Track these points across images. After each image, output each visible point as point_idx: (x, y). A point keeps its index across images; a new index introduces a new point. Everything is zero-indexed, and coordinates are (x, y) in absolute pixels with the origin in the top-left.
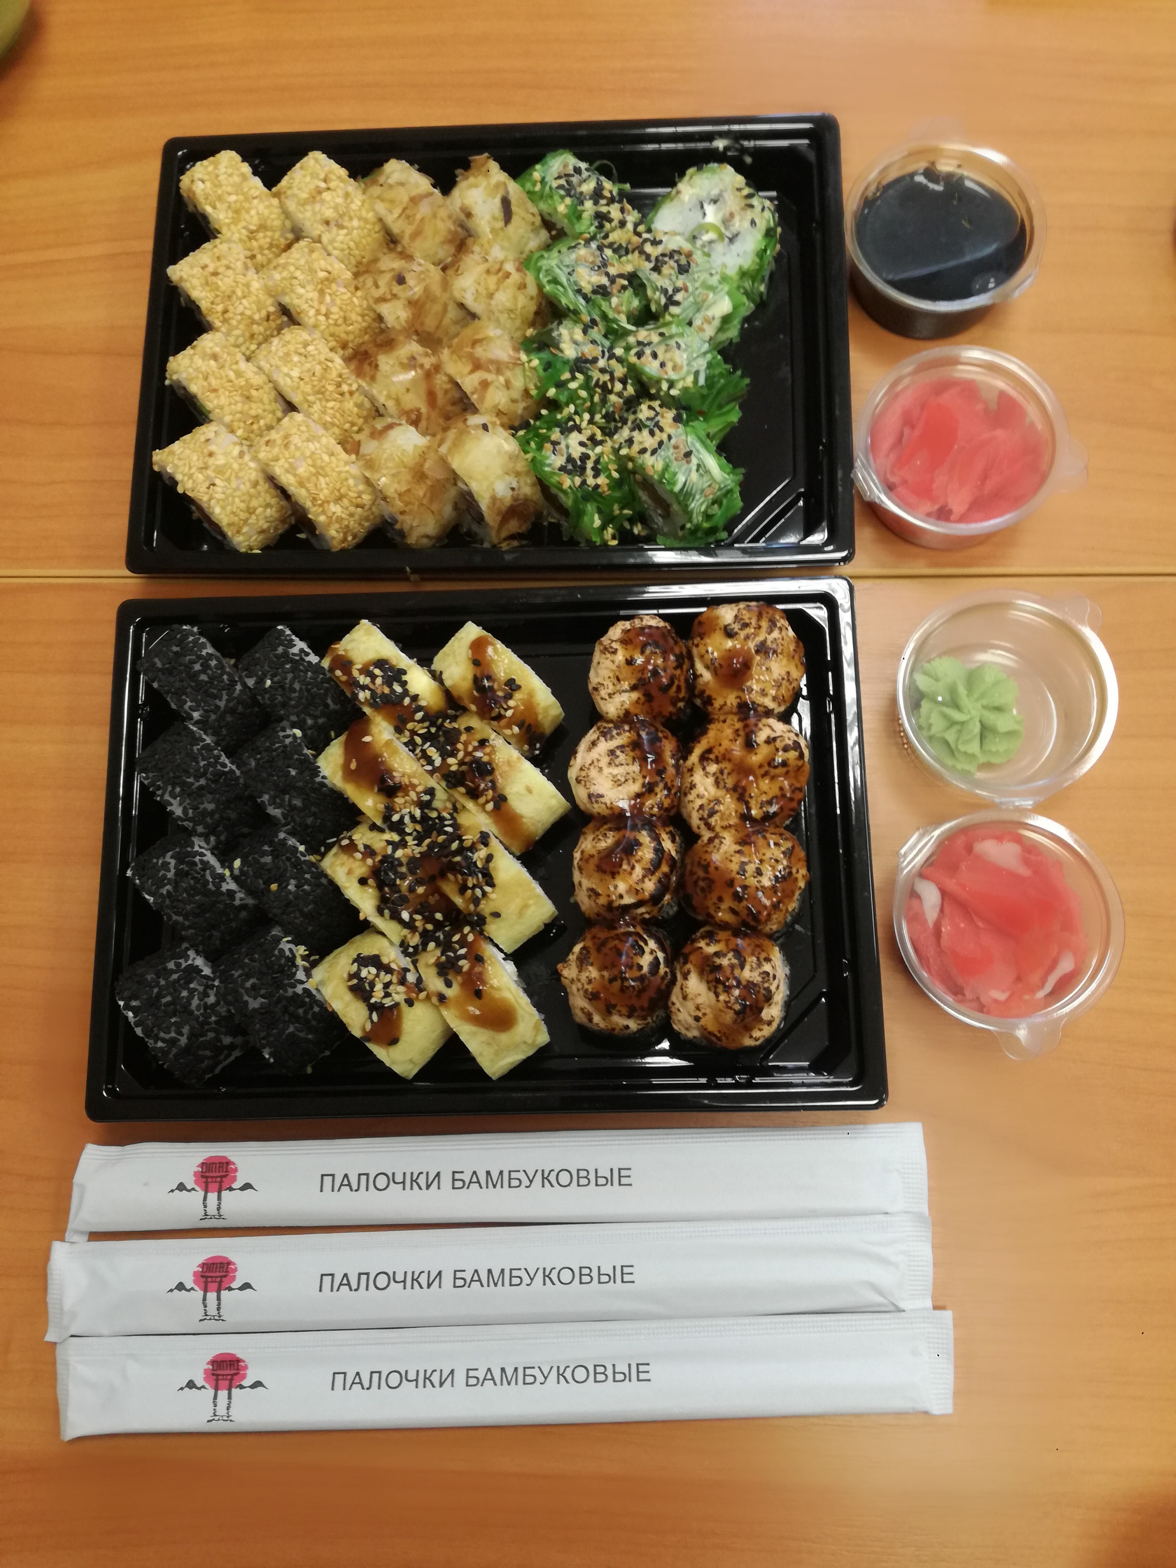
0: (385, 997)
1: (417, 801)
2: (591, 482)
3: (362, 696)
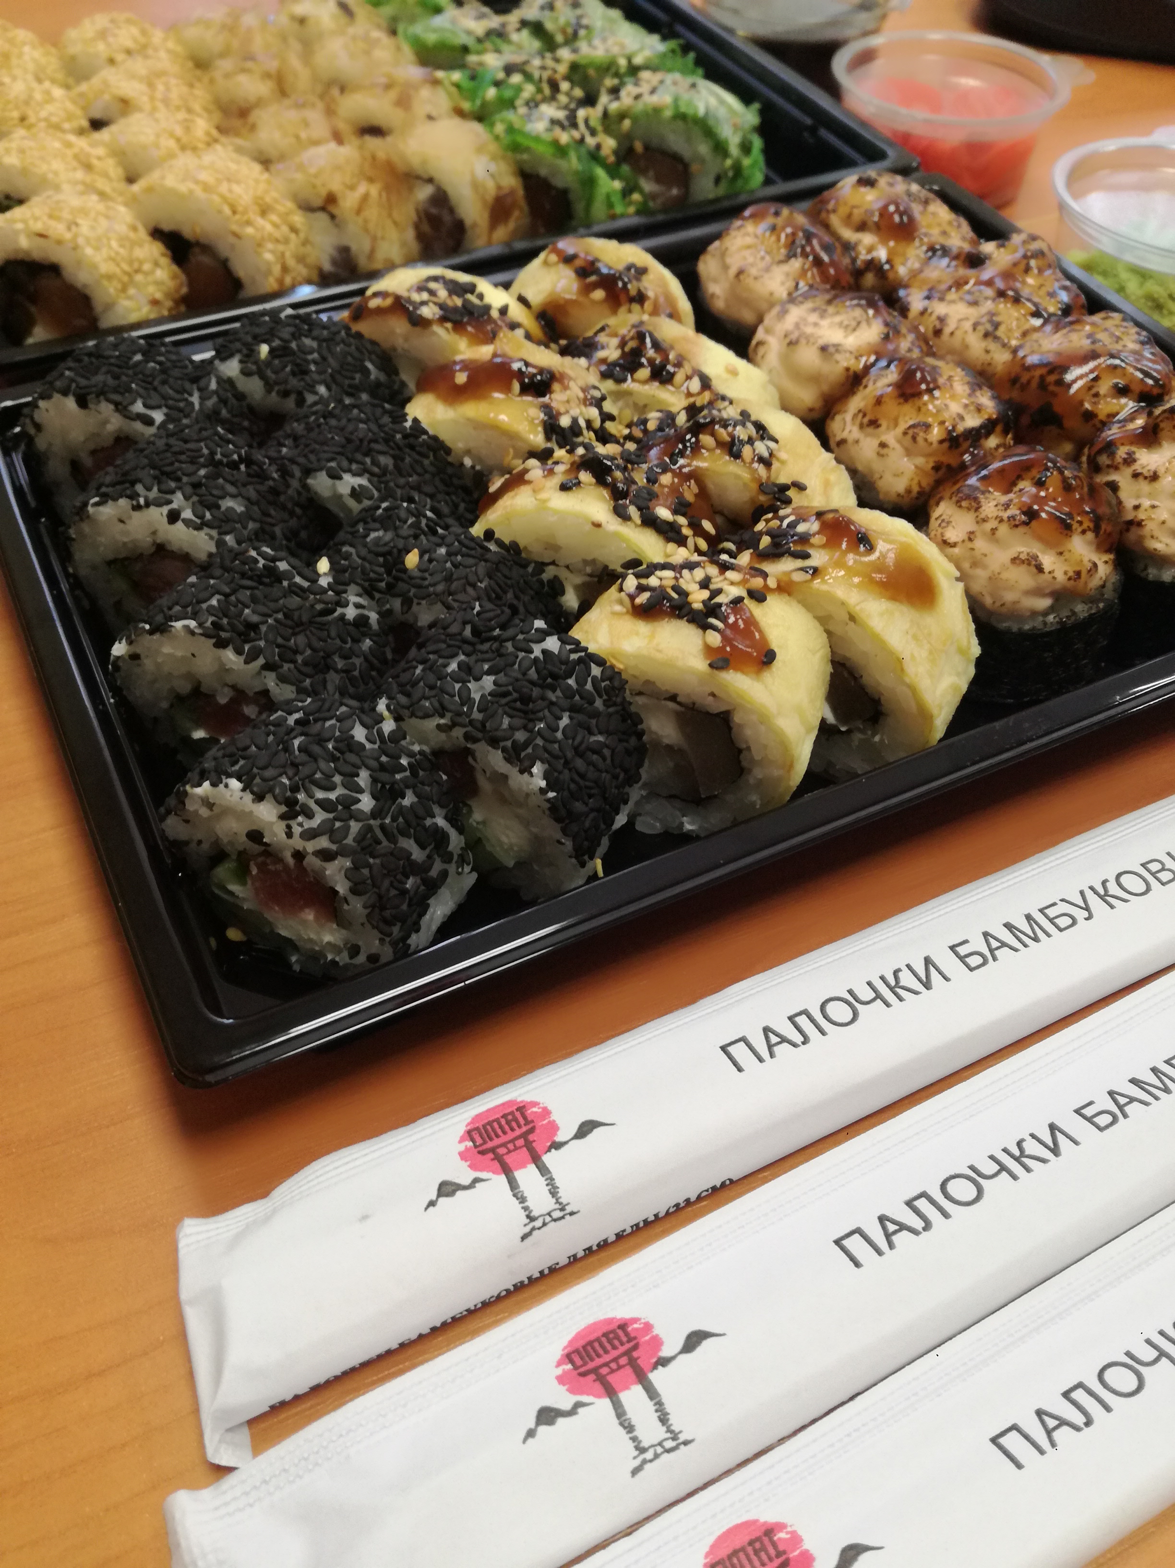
0: (712, 596)
1: (585, 399)
2: (591, 141)
3: (428, 312)
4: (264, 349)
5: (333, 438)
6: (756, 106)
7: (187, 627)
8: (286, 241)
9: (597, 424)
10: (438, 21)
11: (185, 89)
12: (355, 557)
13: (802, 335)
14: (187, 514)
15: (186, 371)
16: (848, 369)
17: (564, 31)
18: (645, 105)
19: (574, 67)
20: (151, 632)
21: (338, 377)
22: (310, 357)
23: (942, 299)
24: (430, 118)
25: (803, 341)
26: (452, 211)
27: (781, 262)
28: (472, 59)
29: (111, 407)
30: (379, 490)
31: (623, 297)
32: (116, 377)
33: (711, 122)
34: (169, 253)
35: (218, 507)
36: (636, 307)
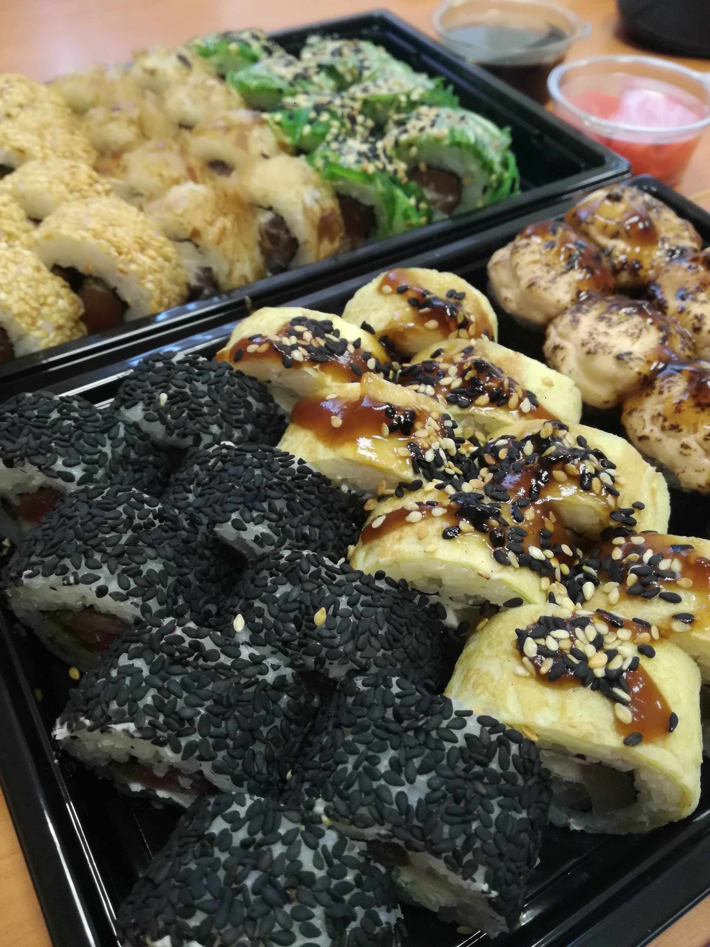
0: (610, 659)
1: (442, 431)
2: (390, 168)
3: (298, 355)
4: (164, 397)
5: (233, 487)
6: (508, 129)
7: (126, 731)
8: (162, 269)
9: (454, 452)
10: (258, 69)
11: (68, 136)
12: (267, 615)
13: (598, 345)
14: (114, 587)
15: (97, 424)
16: (640, 374)
17: (351, 72)
18: (429, 136)
19: (366, 103)
20: (91, 729)
21: (227, 415)
22: (203, 401)
23: (695, 300)
24: (265, 156)
25: (601, 351)
26: (287, 231)
27: (563, 273)
28: (288, 100)
29: (35, 468)
30: (277, 534)
31: (452, 325)
32: (37, 437)
33: (480, 148)
34: (67, 284)
35: (140, 573)
36: (463, 332)
